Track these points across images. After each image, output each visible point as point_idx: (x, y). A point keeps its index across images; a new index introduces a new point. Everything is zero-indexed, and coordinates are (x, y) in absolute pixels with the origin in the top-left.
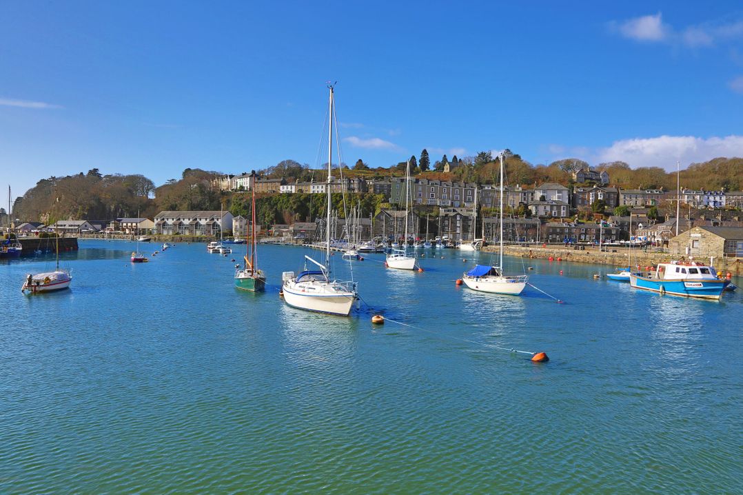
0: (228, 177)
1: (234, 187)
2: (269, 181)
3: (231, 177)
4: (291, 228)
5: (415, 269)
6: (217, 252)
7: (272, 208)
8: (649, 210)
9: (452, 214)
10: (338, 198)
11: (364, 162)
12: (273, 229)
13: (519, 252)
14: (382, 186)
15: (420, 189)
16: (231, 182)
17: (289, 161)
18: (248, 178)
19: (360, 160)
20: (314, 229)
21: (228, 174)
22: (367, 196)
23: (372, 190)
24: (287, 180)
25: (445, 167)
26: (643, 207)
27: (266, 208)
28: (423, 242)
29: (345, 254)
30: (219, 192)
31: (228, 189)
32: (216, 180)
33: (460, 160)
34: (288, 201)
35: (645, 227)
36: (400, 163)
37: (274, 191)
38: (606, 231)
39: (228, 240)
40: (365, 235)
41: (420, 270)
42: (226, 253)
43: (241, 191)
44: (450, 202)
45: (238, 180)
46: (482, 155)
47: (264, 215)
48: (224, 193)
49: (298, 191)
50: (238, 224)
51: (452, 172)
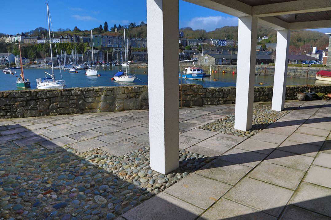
0: (9, 36)
1: (13, 41)
2: (31, 38)
3: (11, 36)
4: (45, 60)
5: (97, 75)
6: (9, 73)
7: (34, 51)
8: (198, 47)
9: (118, 51)
10: (66, 45)
11: (78, 28)
12: (36, 61)
13: (145, 66)
14: (86, 39)
15: (104, 40)
16: (11, 39)
17: (41, 28)
18: (20, 36)
19: (76, 27)
20: (56, 60)
21: (9, 34)
22: (80, 44)
23: (82, 41)
24: (40, 37)
25: (115, 30)
26: (196, 46)
27: (31, 51)
28: (106, 64)
29: (70, 71)
30: (5, 44)
31: (10, 42)
32: (3, 37)
33: (122, 26)
34: (42, 47)
35: (196, 54)
36: (95, 28)
37: (34, 43)
38: (182, 56)
39: (13, 67)
40: (80, 62)
41: (99, 75)
42: (13, 73)
43: (17, 43)
44: (117, 46)
45: (15, 37)
46: (132, 24)
47: (30, 54)
48: (8, 44)
49: (47, 42)
50: (17, 59)
51: (118, 32)
